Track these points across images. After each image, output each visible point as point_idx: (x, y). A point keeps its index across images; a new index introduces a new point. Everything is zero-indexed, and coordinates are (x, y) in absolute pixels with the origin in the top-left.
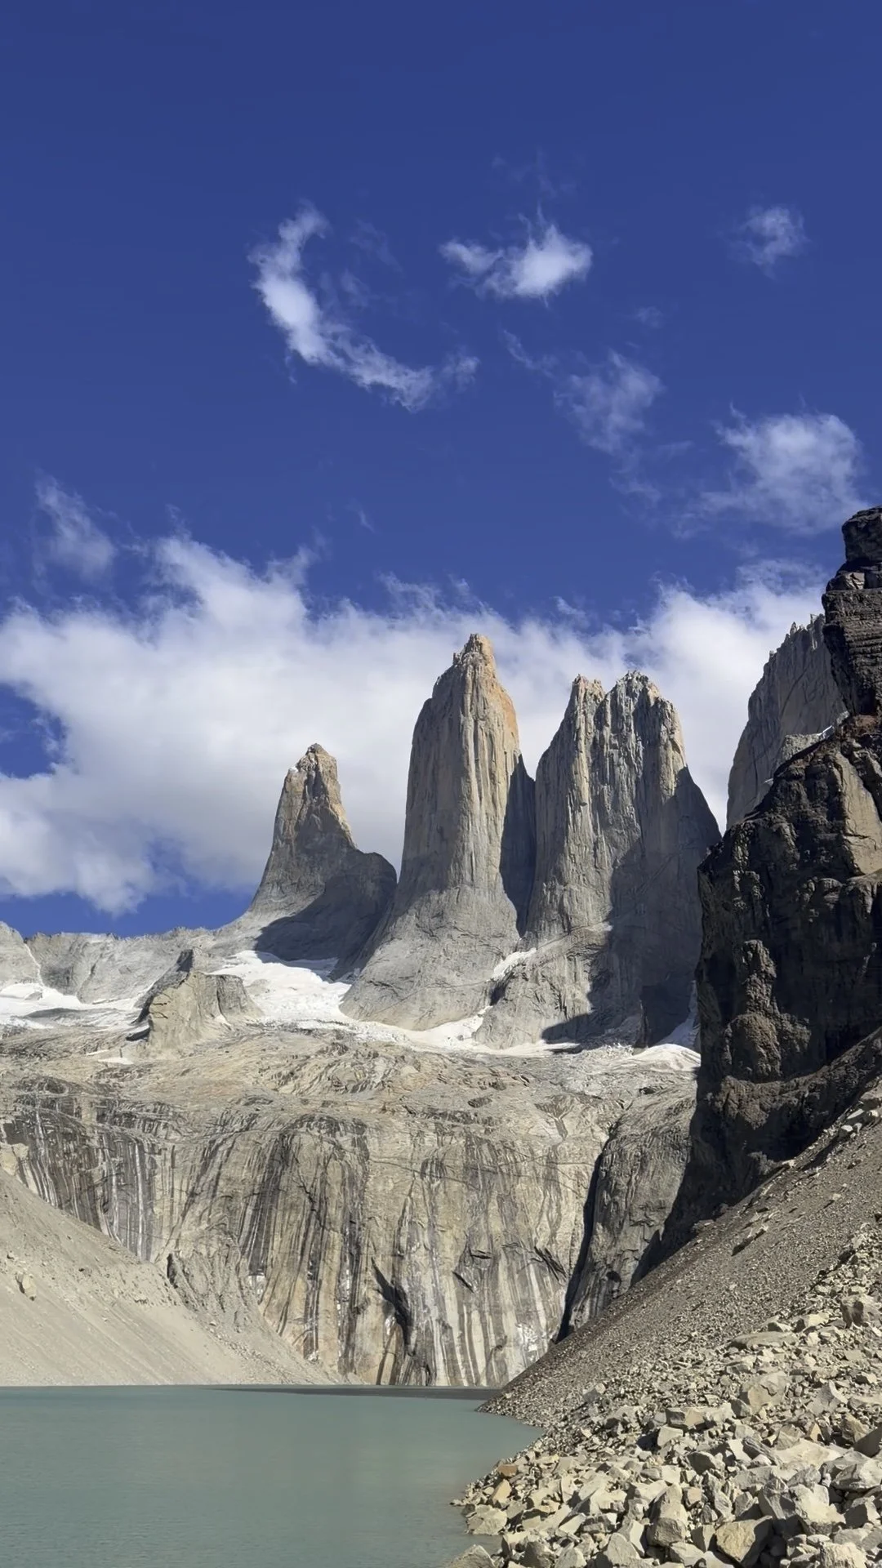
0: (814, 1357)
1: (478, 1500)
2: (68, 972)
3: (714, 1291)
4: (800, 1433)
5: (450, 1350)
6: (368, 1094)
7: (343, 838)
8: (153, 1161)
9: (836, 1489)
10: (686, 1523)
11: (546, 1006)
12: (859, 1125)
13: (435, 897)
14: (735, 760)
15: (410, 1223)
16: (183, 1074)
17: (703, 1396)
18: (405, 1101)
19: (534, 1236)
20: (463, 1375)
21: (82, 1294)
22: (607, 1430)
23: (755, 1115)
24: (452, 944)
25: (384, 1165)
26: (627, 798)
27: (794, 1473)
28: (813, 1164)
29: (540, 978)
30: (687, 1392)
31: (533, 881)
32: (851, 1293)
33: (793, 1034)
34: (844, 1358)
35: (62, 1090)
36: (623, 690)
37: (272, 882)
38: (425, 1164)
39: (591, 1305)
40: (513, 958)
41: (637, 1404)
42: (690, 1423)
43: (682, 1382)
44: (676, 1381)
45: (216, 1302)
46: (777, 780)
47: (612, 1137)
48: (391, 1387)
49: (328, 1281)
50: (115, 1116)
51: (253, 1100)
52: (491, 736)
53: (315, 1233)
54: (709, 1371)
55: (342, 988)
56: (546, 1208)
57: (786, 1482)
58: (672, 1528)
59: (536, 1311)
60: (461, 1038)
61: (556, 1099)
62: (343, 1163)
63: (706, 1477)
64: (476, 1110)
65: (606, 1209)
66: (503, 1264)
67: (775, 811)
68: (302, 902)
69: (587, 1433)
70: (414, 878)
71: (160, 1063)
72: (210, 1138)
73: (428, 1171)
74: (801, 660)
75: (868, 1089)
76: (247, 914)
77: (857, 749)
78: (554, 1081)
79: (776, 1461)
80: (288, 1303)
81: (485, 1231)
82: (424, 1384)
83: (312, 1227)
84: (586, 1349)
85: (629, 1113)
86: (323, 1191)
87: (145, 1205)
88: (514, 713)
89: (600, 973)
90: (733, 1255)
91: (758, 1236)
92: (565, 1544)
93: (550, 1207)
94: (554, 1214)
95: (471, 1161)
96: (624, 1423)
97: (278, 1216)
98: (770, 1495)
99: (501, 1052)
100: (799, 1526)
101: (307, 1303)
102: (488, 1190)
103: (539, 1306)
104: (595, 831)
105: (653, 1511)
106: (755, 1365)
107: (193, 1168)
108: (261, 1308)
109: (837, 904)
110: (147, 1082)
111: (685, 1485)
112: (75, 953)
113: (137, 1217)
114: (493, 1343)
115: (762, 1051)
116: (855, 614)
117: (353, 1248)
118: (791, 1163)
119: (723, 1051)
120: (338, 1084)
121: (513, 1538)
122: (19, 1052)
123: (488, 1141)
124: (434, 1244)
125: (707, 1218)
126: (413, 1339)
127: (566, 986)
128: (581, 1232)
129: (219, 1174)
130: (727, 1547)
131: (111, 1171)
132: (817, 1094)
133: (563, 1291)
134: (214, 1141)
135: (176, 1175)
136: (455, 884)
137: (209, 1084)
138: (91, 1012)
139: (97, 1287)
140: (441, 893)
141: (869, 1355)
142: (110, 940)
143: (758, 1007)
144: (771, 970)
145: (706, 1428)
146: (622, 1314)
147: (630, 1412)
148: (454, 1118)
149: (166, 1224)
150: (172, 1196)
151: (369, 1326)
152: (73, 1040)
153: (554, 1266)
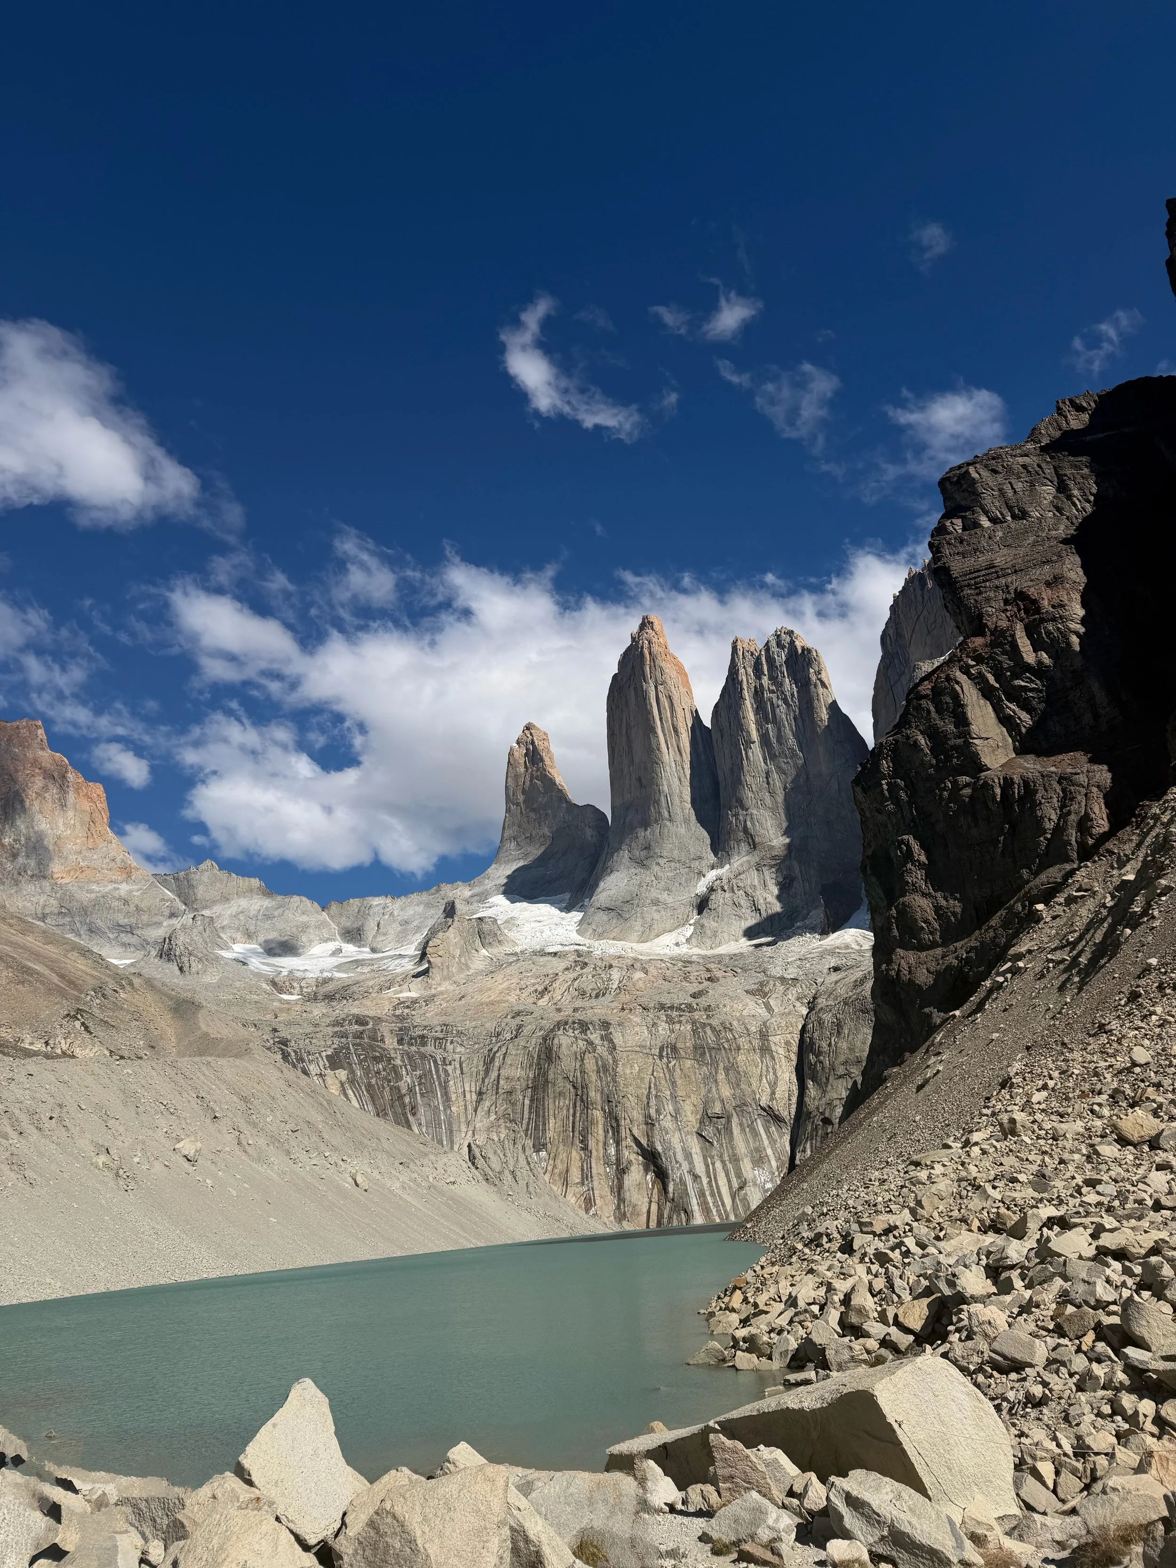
0: (976, 1166)
1: (718, 1308)
2: (359, 930)
3: (904, 1124)
4: (964, 1227)
5: (702, 1194)
6: (609, 997)
7: (561, 796)
8: (446, 1071)
9: (990, 1267)
10: (874, 1306)
11: (743, 910)
12: (1009, 976)
13: (641, 833)
14: (874, 689)
15: (656, 1096)
16: (460, 999)
17: (888, 1207)
18: (639, 1000)
19: (758, 1096)
20: (715, 1213)
21: (403, 1182)
22: (815, 1242)
23: (923, 978)
24: (662, 870)
25: (629, 1053)
26: (788, 733)
27: (956, 1258)
28: (975, 1012)
29: (735, 888)
30: (875, 1205)
31: (720, 810)
32: (1006, 1111)
33: (947, 908)
34: (1001, 1164)
35: (367, 1024)
36: (773, 644)
37: (510, 839)
38: (661, 1049)
39: (811, 1146)
40: (712, 875)
41: (837, 1219)
42: (878, 1229)
43: (872, 1197)
44: (867, 1198)
45: (510, 1177)
46: (909, 701)
47: (811, 1009)
48: (658, 1229)
49: (597, 1150)
50: (411, 1039)
51: (518, 1014)
52: (670, 697)
53: (581, 1113)
54: (892, 1186)
55: (576, 916)
56: (765, 1073)
57: (950, 1266)
58: (861, 1311)
59: (767, 1156)
60: (677, 944)
61: (762, 984)
62: (596, 1055)
63: (887, 1269)
64: (697, 1000)
65: (812, 1067)
66: (735, 1121)
67: (910, 727)
68: (536, 852)
69: (800, 1246)
70: (622, 822)
71: (442, 993)
72: (488, 1048)
73: (665, 1053)
74: (920, 599)
75: (1013, 946)
76: (493, 866)
77: (973, 666)
78: (758, 970)
79: (942, 1250)
80: (567, 1171)
81: (717, 1096)
82: (684, 1224)
83: (578, 1108)
84: (807, 1182)
85: (823, 988)
86: (583, 1078)
87: (444, 1106)
88: (686, 675)
89: (784, 878)
90: (917, 1092)
91: (935, 1075)
92: (780, 1333)
93: (767, 1071)
94: (771, 1076)
95: (698, 1042)
96: (828, 1235)
97: (550, 1103)
98: (937, 1277)
99: (710, 953)
100: (961, 1299)
101: (583, 1170)
102: (715, 1064)
103: (769, 1152)
104: (766, 763)
105: (846, 1301)
106: (929, 1178)
107: (478, 1073)
108: (547, 1177)
109: (971, 797)
110: (432, 1010)
111: (870, 1277)
112: (363, 914)
113: (439, 1117)
114: (735, 1185)
115: (924, 925)
116: (958, 554)
117: (613, 1121)
118: (957, 1013)
119: (890, 930)
120: (583, 994)
121: (742, 1333)
122: (330, 997)
123: (710, 1024)
124: (677, 1111)
125: (894, 1066)
126: (671, 1188)
127: (758, 893)
128: (795, 1088)
129: (499, 1075)
130: (907, 1321)
131: (414, 1082)
132: (972, 955)
133: (787, 1138)
134: (492, 1049)
135: (465, 1080)
136: (656, 821)
137: (482, 1004)
138: (382, 959)
139: (415, 1175)
140: (646, 830)
141: (1022, 1160)
142: (389, 900)
143: (916, 889)
144: (923, 858)
145: (891, 1232)
146: (833, 1150)
147: (831, 1225)
148: (680, 1009)
149: (463, 1120)
150: (465, 1097)
151: (634, 1183)
152: (371, 983)
153: (777, 1119)
